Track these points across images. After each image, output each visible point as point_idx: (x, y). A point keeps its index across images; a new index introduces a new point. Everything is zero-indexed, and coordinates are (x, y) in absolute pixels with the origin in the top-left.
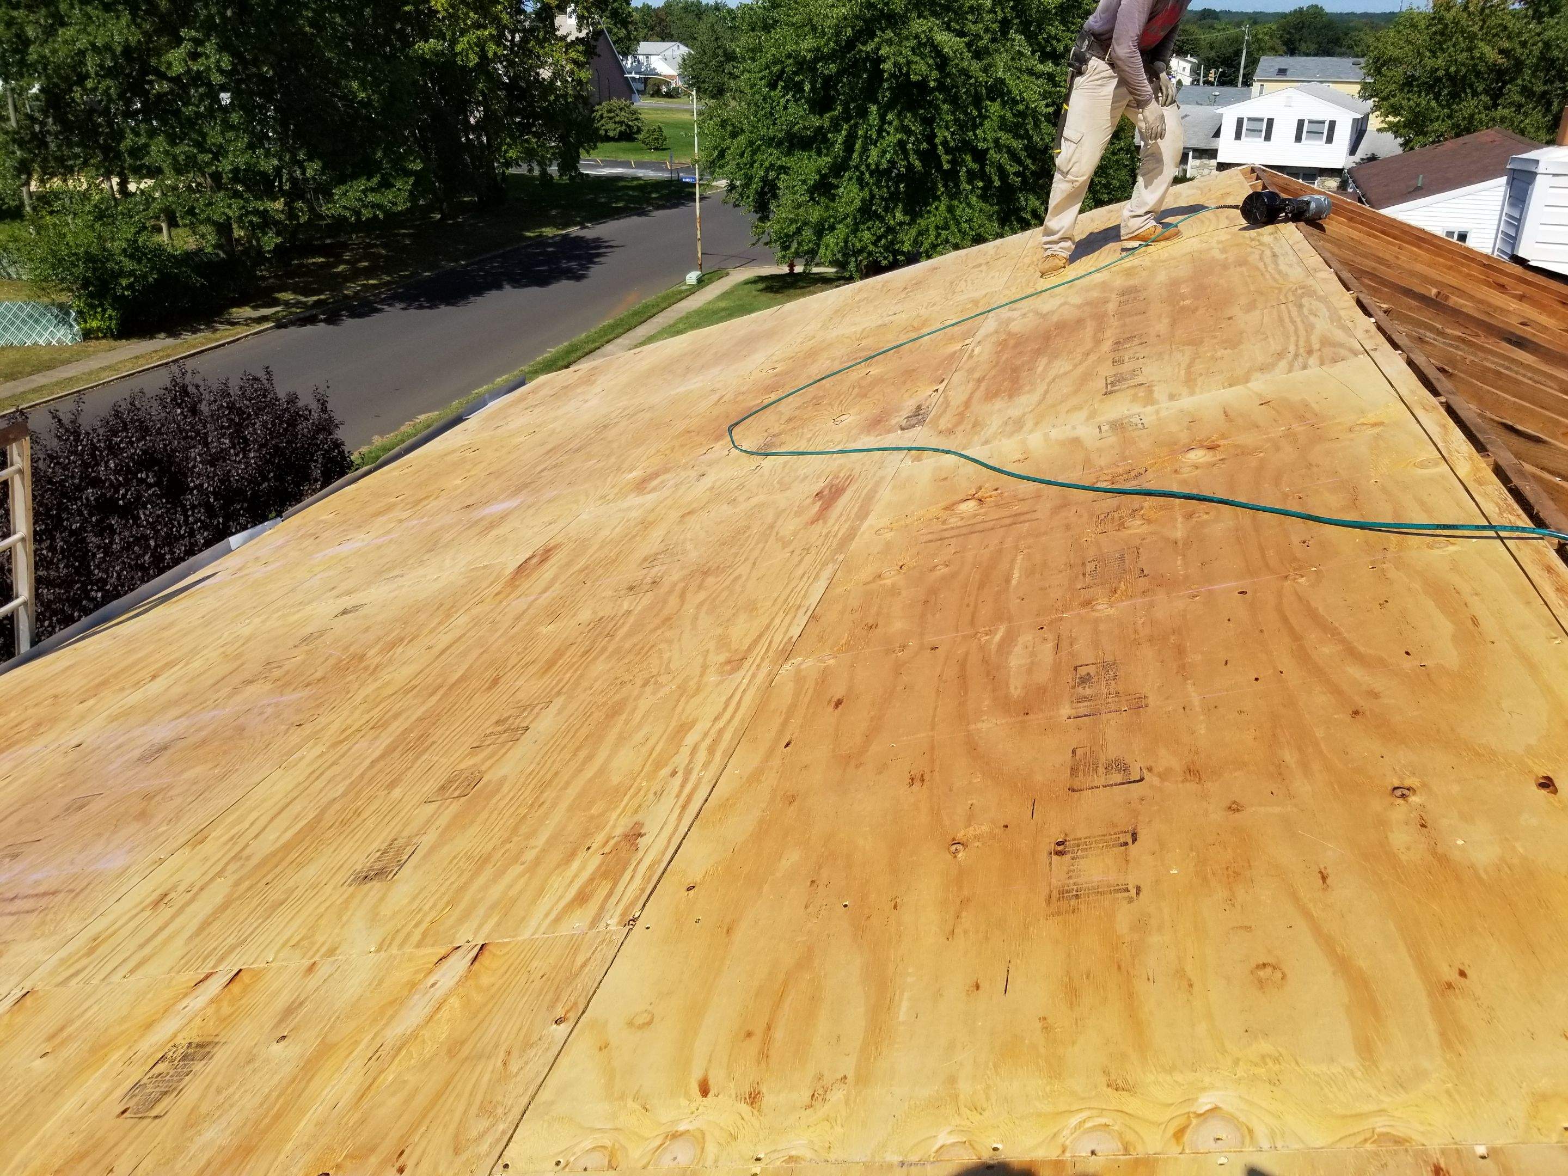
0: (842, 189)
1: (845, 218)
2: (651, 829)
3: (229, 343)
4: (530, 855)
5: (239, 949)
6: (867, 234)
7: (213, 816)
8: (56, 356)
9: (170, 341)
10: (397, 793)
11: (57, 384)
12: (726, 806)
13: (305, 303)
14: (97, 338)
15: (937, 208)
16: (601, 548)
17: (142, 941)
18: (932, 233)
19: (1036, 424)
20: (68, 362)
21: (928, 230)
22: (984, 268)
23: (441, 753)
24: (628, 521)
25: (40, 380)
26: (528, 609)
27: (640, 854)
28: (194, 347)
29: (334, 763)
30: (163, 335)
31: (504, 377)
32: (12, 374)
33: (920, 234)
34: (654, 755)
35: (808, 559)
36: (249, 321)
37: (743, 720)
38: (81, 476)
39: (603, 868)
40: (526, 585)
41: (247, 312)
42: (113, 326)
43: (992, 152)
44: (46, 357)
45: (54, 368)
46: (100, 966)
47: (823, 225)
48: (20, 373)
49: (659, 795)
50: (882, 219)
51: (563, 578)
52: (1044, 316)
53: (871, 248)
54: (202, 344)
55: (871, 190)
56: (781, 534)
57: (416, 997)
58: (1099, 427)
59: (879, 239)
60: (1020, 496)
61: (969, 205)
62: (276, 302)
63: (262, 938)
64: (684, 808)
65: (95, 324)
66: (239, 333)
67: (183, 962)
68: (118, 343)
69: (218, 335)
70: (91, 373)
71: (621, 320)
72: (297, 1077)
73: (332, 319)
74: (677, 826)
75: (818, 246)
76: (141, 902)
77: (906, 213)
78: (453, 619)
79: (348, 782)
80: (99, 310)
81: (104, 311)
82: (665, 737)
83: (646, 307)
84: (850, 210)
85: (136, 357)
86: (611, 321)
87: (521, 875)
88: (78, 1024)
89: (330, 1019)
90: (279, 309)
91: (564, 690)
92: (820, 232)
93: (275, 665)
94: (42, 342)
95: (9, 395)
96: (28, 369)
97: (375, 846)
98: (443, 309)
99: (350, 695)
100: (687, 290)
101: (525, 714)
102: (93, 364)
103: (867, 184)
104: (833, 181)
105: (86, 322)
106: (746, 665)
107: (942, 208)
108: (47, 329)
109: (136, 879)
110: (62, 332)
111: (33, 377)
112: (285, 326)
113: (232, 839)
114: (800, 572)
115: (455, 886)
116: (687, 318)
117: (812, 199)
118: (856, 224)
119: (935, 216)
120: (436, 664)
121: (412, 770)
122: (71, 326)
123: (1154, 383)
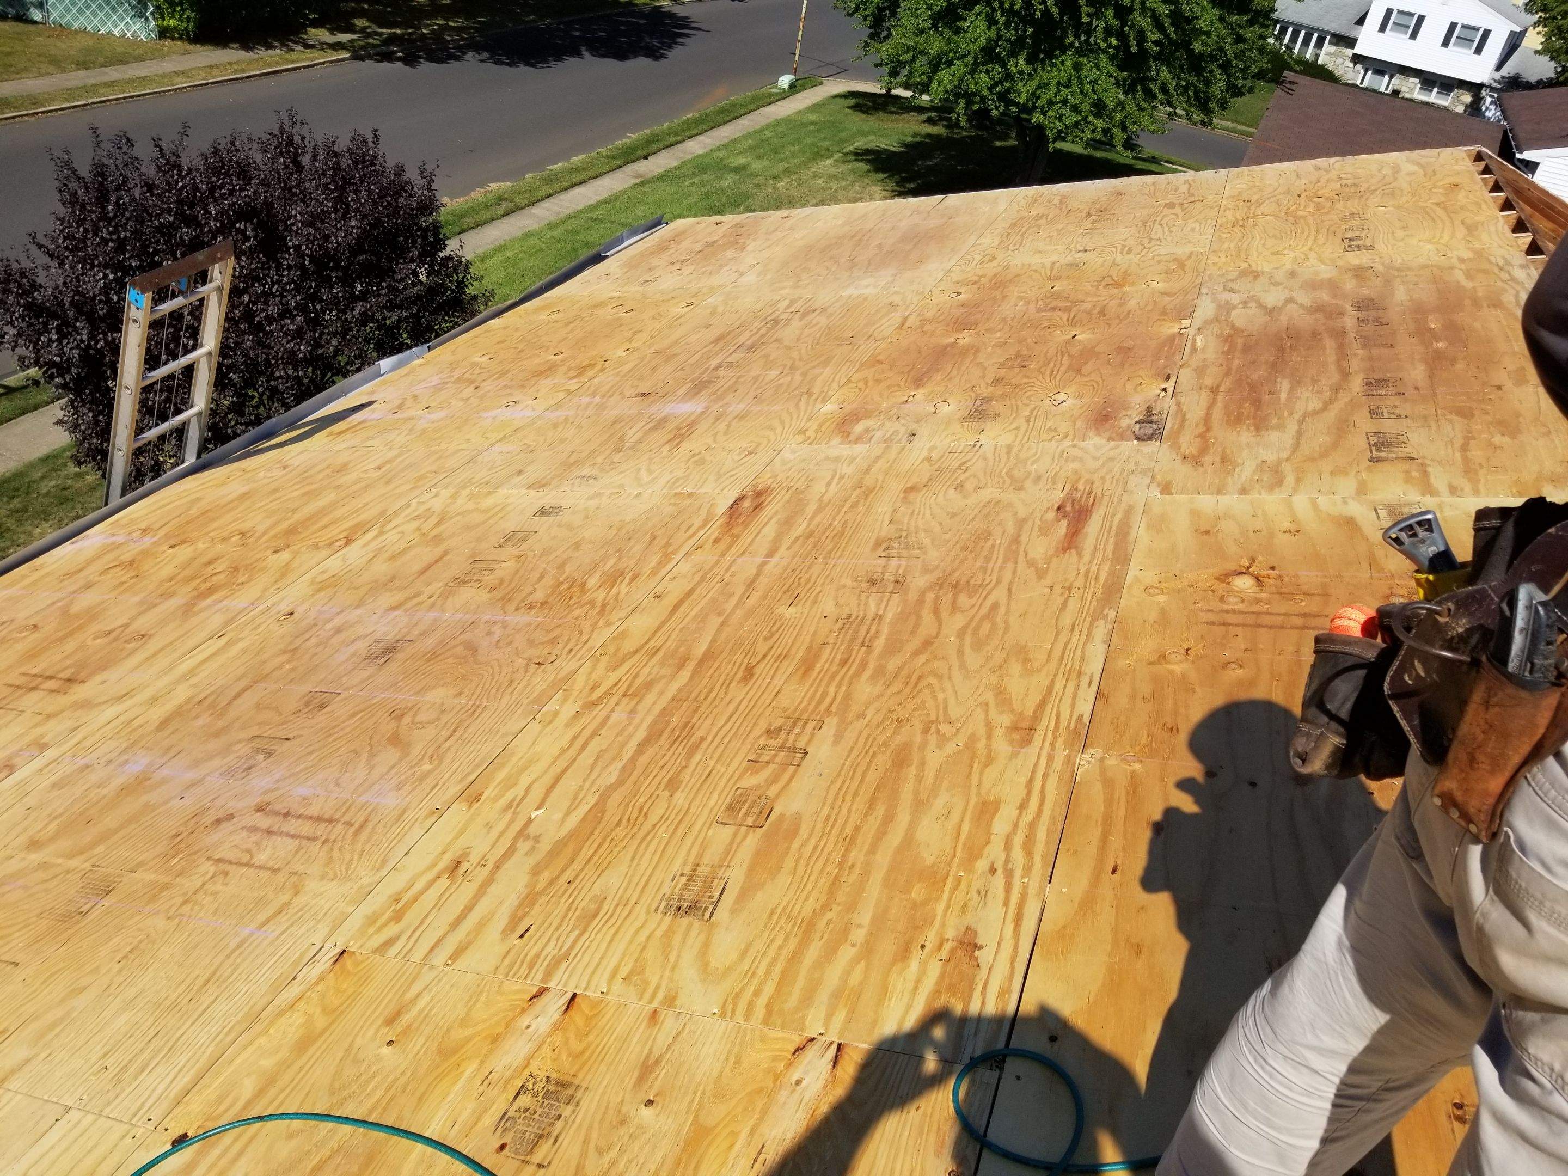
0: (968, 23)
1: (964, 56)
2: (987, 938)
3: (305, 67)
4: (859, 935)
5: (564, 965)
6: (984, 77)
7: (478, 766)
8: (130, 50)
9: (242, 54)
10: (680, 798)
11: (130, 81)
12: (1065, 934)
13: (381, 34)
14: (173, 39)
15: (1063, 63)
16: (819, 510)
17: (451, 918)
18: (1053, 89)
19: (1298, 480)
20: (140, 59)
21: (1048, 84)
22: (1178, 210)
23: (716, 756)
24: (842, 477)
25: (113, 73)
26: (757, 575)
27: (983, 973)
28: (270, 66)
29: (594, 734)
30: (236, 46)
31: (581, 157)
32: (84, 63)
33: (1039, 87)
34: (963, 837)
35: (1073, 604)
36: (324, 47)
37: (1053, 818)
38: (176, 213)
39: (947, 980)
40: (746, 539)
41: (322, 35)
42: (190, 28)
43: (1136, 14)
44: (120, 50)
45: (127, 63)
46: (413, 939)
47: (940, 58)
48: (93, 63)
49: (984, 894)
50: (1004, 65)
51: (786, 542)
52: (1271, 312)
53: (986, 92)
54: (278, 64)
55: (999, 30)
56: (1031, 555)
57: (784, 1093)
58: (1375, 510)
59: (996, 84)
60: (1305, 588)
61: (1097, 66)
62: (350, 29)
63: (587, 958)
64: (1018, 921)
65: (172, 23)
66: (316, 58)
67: (507, 962)
68: (193, 47)
69: (293, 56)
70: (163, 76)
71: (707, 115)
72: (680, 1160)
73: (410, 60)
74: (1016, 947)
75: (931, 81)
76: (434, 865)
77: (1029, 61)
78: (673, 563)
79: (619, 765)
80: (178, 9)
81: (183, 10)
82: (969, 813)
83: (734, 105)
84: (973, 47)
85: (211, 67)
86: (696, 115)
87: (856, 961)
88: (414, 1011)
89: (695, 1093)
90: (355, 37)
91: (834, 709)
92: (935, 66)
93: (484, 566)
94: (116, 32)
95: (81, 85)
96: (101, 60)
97: (676, 867)
98: (522, 69)
99: (584, 638)
100: (777, 94)
101: (797, 730)
102: (168, 66)
103: (996, 23)
104: (961, 12)
105: (163, 19)
106: (1038, 738)
107: (1069, 63)
108: (123, 19)
109: (417, 831)
110: (138, 25)
111: (107, 69)
112: (362, 59)
113: (509, 806)
114: (1067, 621)
115: (784, 952)
116: (774, 126)
117: (935, 26)
118: (976, 64)
119: (1060, 71)
120: (672, 623)
121: (689, 771)
122: (147, 19)
123: (1428, 462)
